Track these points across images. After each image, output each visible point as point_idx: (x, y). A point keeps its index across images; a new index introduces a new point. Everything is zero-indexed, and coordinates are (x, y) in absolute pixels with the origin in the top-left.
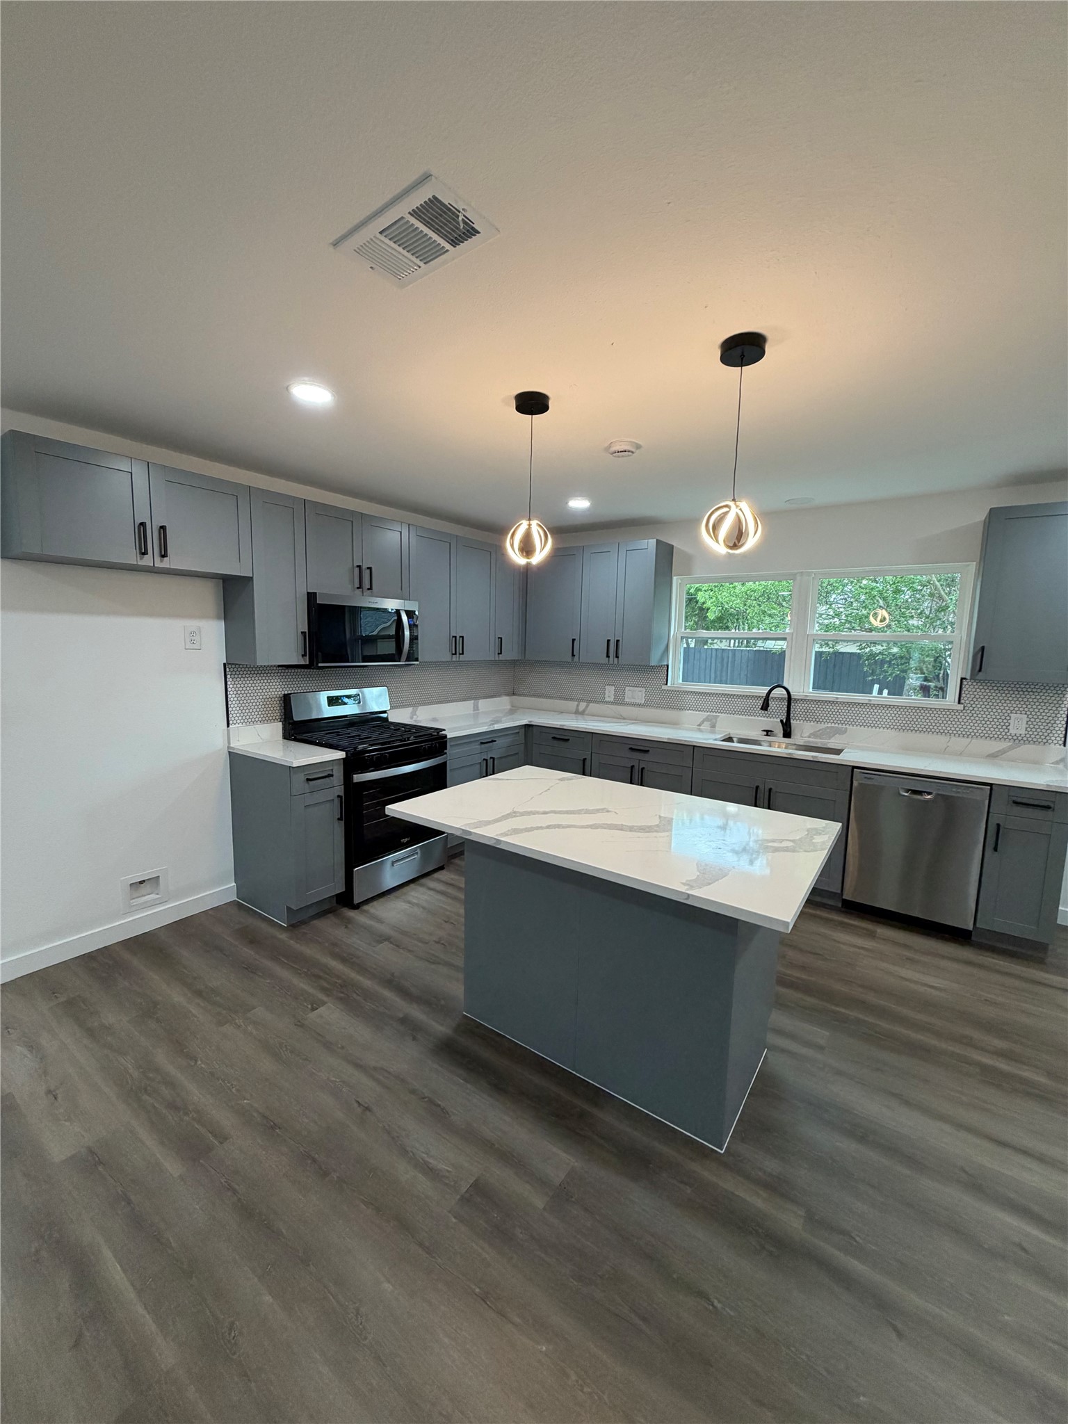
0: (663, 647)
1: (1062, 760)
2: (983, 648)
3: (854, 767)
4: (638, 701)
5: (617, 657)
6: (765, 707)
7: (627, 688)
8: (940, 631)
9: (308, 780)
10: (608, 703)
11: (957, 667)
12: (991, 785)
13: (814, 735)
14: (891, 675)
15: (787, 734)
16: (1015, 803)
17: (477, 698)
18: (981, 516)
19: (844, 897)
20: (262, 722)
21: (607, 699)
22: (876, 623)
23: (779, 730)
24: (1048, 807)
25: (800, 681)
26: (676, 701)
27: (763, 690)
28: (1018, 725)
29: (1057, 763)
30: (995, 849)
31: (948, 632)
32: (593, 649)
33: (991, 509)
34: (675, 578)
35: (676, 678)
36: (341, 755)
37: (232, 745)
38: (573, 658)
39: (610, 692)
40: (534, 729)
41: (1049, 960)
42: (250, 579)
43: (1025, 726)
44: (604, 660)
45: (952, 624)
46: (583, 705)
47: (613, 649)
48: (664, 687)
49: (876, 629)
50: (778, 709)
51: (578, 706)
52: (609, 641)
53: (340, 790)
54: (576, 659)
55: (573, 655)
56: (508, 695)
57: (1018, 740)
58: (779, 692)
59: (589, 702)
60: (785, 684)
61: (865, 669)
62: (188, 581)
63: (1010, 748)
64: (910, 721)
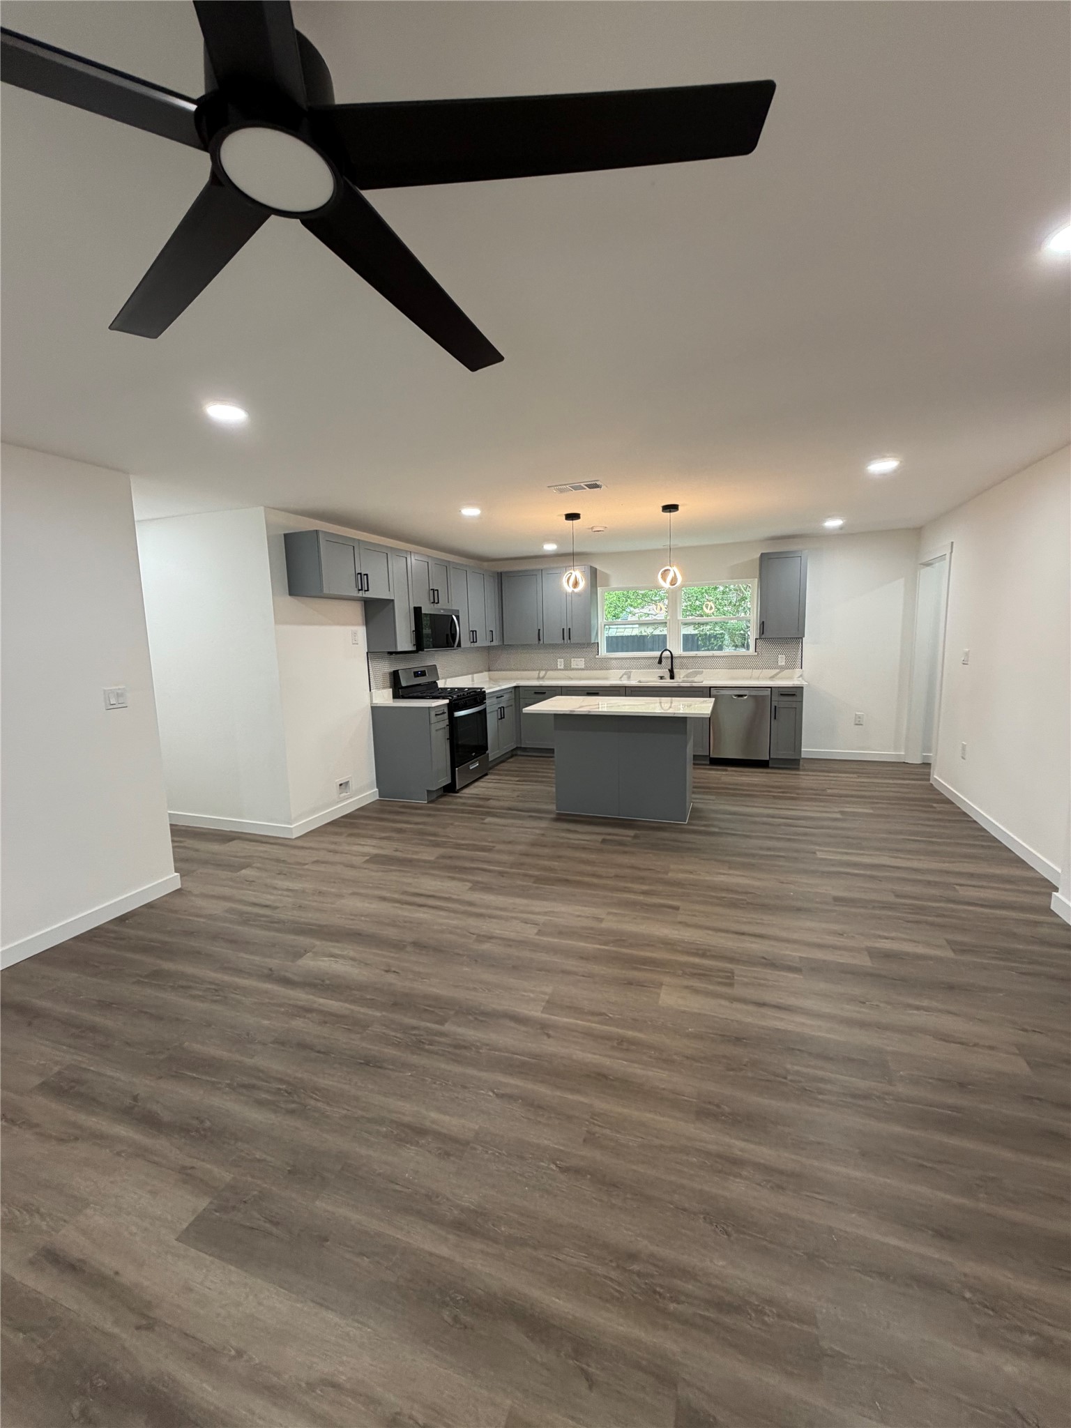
0: (595, 632)
1: (801, 676)
2: (763, 622)
3: (710, 687)
4: (579, 667)
5: (570, 639)
6: (660, 662)
7: (572, 659)
8: (743, 615)
9: (436, 715)
10: (561, 670)
11: (753, 634)
12: (771, 687)
13: (687, 676)
14: (716, 645)
15: (672, 677)
16: (781, 695)
17: (473, 673)
18: (759, 555)
19: (711, 756)
20: (384, 688)
21: (559, 667)
22: (707, 611)
23: (667, 675)
24: (794, 695)
25: (676, 648)
26: (604, 665)
27: (658, 654)
28: (782, 661)
29: (799, 677)
30: (775, 718)
31: (748, 615)
32: (551, 636)
33: (762, 554)
34: (599, 588)
35: (603, 651)
36: (447, 701)
37: (374, 702)
38: (539, 642)
39: (561, 663)
40: (521, 688)
41: (801, 768)
42: (393, 600)
43: (784, 661)
44: (561, 641)
45: (749, 609)
46: (542, 673)
47: (567, 634)
48: (597, 656)
49: (708, 615)
50: (666, 663)
51: (539, 674)
52: (563, 629)
53: (447, 722)
54: (541, 642)
55: (539, 640)
56: (486, 671)
57: (782, 668)
58: (667, 654)
59: (547, 670)
60: (668, 648)
61: (700, 642)
62: (350, 602)
63: (779, 673)
64: (734, 663)
